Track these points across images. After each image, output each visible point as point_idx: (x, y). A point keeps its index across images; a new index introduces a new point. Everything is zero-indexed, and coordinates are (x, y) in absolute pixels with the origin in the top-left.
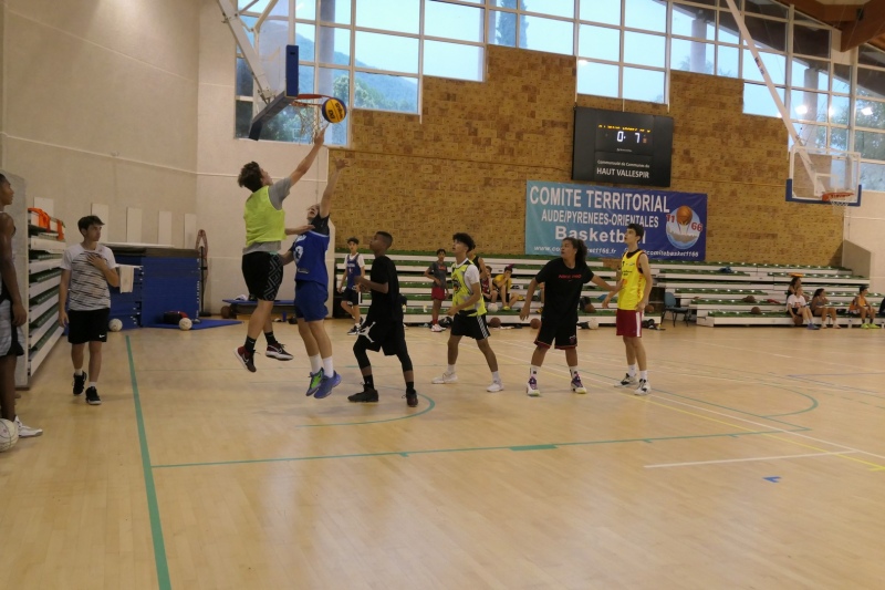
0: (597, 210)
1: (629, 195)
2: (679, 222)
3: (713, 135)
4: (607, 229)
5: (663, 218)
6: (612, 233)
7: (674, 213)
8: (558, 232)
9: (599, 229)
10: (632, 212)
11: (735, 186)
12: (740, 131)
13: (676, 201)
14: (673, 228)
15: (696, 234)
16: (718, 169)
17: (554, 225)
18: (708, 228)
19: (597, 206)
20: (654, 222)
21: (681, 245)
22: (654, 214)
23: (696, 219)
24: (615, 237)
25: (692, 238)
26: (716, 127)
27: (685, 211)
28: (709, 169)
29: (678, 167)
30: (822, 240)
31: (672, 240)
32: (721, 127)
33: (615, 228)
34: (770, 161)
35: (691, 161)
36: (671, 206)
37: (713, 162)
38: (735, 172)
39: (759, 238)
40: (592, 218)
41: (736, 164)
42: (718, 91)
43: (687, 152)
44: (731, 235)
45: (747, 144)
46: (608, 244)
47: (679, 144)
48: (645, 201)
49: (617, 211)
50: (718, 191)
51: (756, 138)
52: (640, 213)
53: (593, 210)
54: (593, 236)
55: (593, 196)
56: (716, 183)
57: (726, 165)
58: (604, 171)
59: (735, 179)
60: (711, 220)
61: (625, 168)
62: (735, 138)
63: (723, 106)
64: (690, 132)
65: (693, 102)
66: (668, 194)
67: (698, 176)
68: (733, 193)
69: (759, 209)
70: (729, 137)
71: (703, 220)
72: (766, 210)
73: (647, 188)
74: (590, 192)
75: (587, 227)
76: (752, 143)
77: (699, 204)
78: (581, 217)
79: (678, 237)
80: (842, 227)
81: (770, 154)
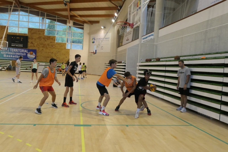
0: (13, 52)
1: (19, 50)
2: (30, 54)
3: (38, 39)
4: (15, 55)
5: (27, 54)
6: (16, 56)
7: (29, 53)
8: (4, 56)
9: (13, 55)
10: (20, 52)
11: (43, 48)
12: (44, 38)
13: (29, 51)
14: (29, 55)
15: (34, 57)
16: (39, 45)
17: (3, 54)
18: (37, 55)
19: (12, 51)
20: (25, 54)
21: (30, 58)
22: (25, 53)
23: (34, 54)
24: (16, 57)
25: (33, 57)
26: (38, 38)
27: (31, 52)
28: (37, 45)
29: (29, 44)
30: (64, 58)
31: (29, 58)
32: (40, 38)
33: (16, 55)
34: (51, 44)
35: (33, 44)
36: (28, 51)
37: (38, 44)
38: (43, 46)
39: (49, 57)
40: (11, 53)
41: (43, 44)
42: (39, 31)
43: (32, 42)
44: (42, 57)
45: (46, 41)
46: (15, 58)
47: (30, 41)
48: (23, 51)
49: (17, 52)
50: (39, 49)
51: (48, 40)
52: (22, 52)
53: (12, 52)
54: (12, 56)
55: (11, 50)
56: (38, 48)
57: (41, 44)
58: (13, 45)
59: (43, 47)
60: (38, 54)
61: (17, 45)
62: (43, 40)
63: (40, 34)
64: (33, 39)
65: (33, 33)
66: (28, 50)
67: (34, 46)
68: (43, 49)
69: (49, 52)
70: (41, 39)
71: (36, 54)
72: (50, 52)
73: (23, 48)
74: (11, 49)
75: (10, 55)
76: (47, 40)
77: (35, 51)
78: (9, 53)
79: (30, 57)
80: (69, 56)
81: (51, 42)
